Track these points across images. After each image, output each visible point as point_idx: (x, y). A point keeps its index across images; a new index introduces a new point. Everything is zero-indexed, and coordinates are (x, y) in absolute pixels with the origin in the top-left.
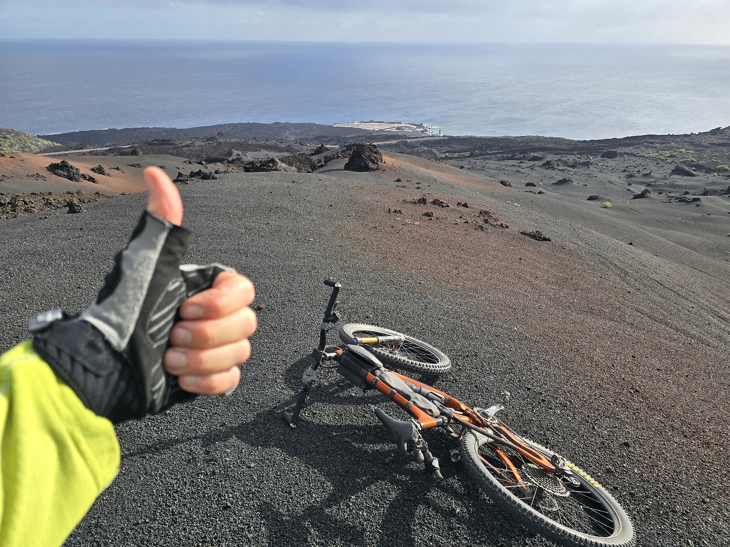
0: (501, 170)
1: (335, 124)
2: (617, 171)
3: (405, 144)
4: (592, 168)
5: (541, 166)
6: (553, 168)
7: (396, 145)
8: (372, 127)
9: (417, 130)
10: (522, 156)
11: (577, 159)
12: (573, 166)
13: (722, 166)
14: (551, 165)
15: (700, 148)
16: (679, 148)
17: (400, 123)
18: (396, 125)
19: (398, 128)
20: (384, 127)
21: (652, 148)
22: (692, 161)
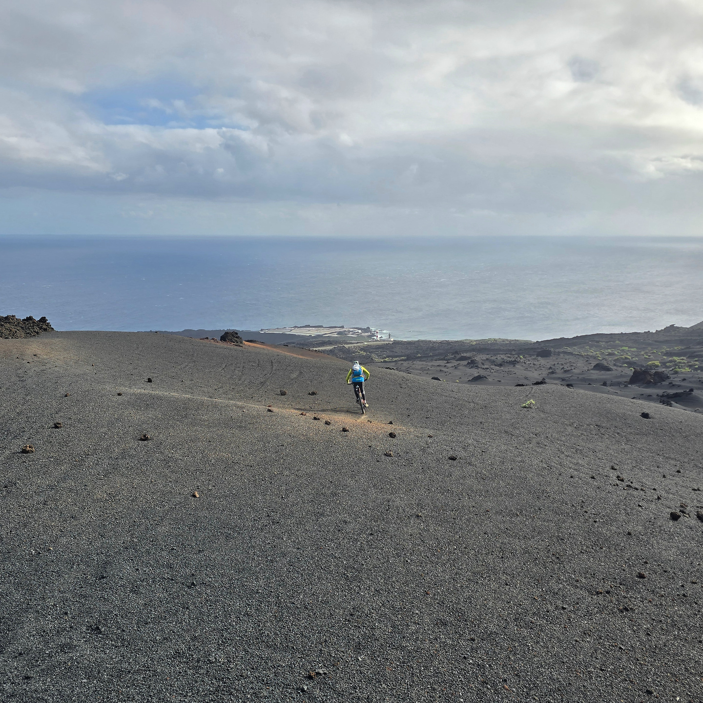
0: (425, 370)
1: (262, 330)
2: (543, 369)
3: (343, 350)
4: (518, 366)
5: (465, 366)
6: (477, 367)
7: (331, 352)
8: (308, 332)
9: (363, 334)
10: (453, 356)
11: (505, 358)
12: (500, 365)
13: (653, 362)
14: (475, 363)
15: (644, 346)
16: (622, 346)
17: (342, 327)
18: (338, 330)
19: (339, 333)
20: (321, 332)
21: (596, 346)
22: (626, 358)
